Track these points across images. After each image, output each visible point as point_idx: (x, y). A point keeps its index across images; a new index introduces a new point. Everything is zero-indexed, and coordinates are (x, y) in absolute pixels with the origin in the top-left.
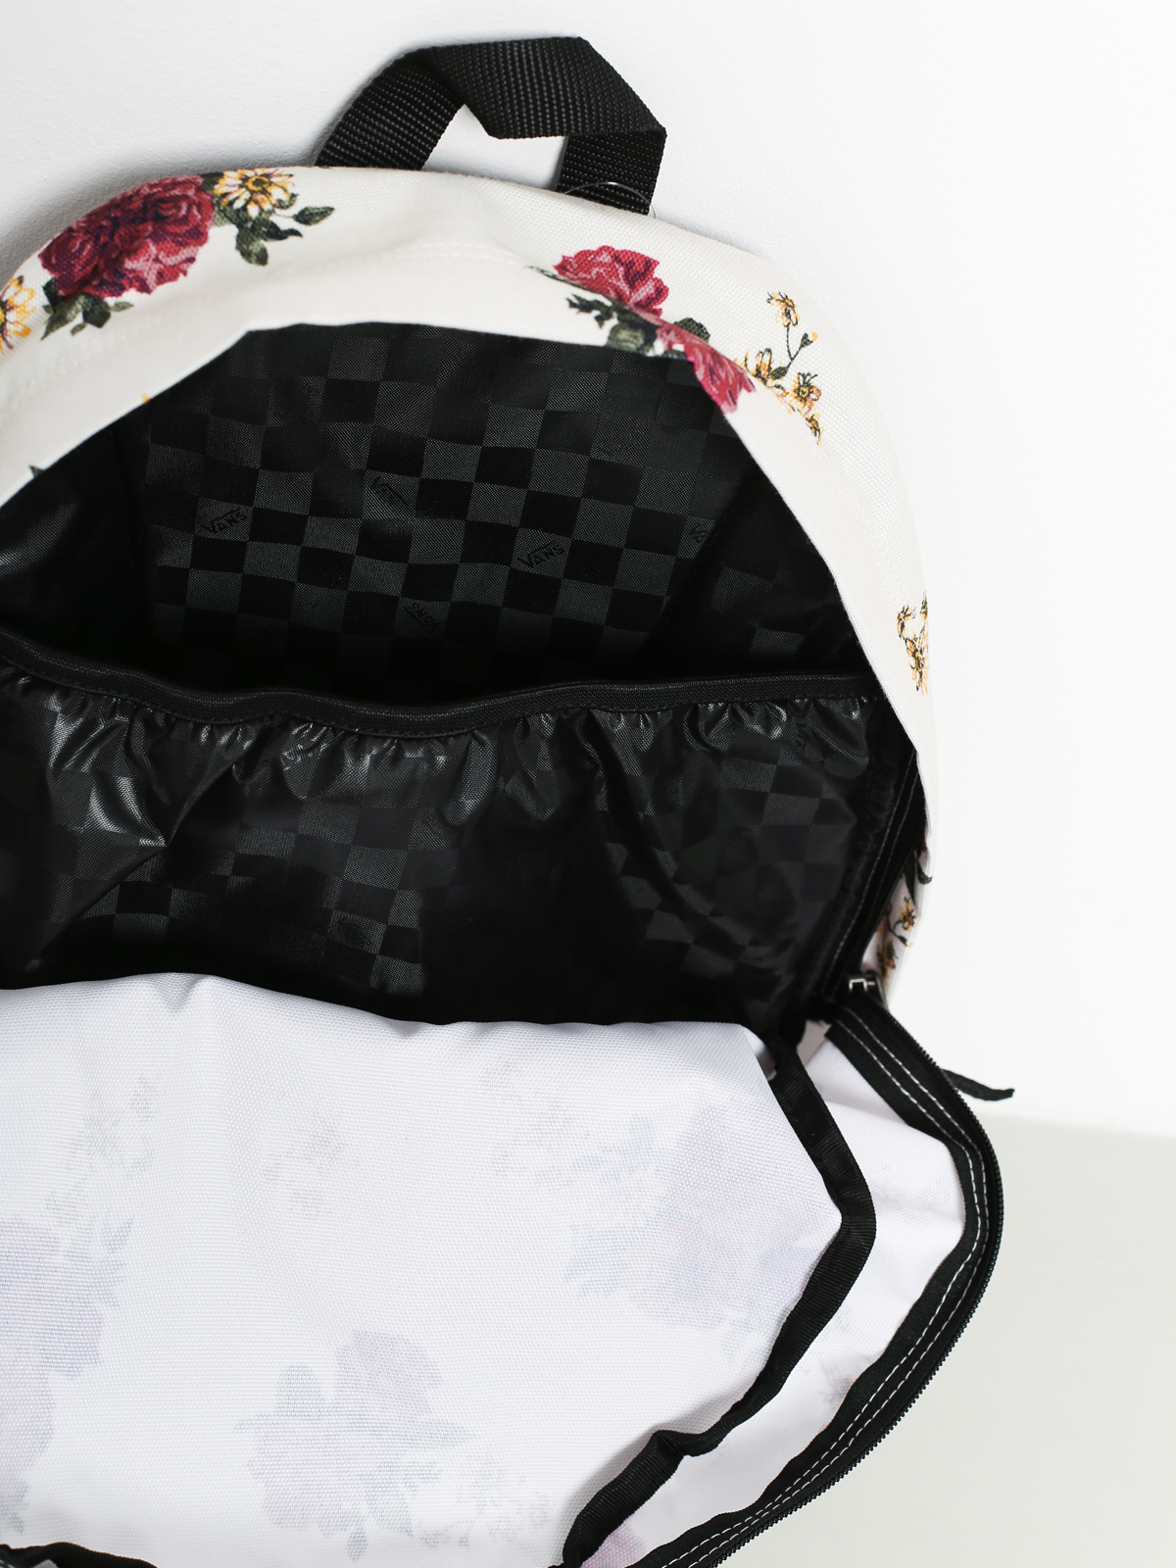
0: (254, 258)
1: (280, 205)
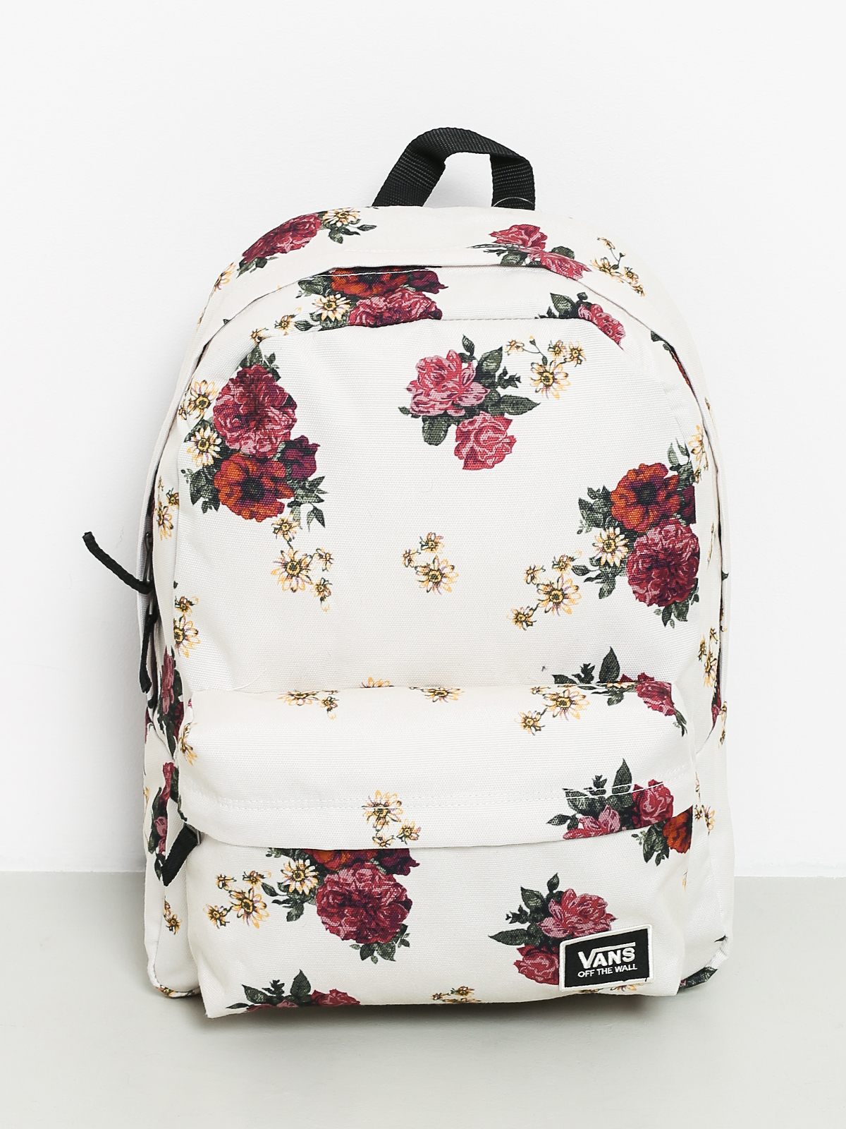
0: (336, 240)
1: (352, 223)
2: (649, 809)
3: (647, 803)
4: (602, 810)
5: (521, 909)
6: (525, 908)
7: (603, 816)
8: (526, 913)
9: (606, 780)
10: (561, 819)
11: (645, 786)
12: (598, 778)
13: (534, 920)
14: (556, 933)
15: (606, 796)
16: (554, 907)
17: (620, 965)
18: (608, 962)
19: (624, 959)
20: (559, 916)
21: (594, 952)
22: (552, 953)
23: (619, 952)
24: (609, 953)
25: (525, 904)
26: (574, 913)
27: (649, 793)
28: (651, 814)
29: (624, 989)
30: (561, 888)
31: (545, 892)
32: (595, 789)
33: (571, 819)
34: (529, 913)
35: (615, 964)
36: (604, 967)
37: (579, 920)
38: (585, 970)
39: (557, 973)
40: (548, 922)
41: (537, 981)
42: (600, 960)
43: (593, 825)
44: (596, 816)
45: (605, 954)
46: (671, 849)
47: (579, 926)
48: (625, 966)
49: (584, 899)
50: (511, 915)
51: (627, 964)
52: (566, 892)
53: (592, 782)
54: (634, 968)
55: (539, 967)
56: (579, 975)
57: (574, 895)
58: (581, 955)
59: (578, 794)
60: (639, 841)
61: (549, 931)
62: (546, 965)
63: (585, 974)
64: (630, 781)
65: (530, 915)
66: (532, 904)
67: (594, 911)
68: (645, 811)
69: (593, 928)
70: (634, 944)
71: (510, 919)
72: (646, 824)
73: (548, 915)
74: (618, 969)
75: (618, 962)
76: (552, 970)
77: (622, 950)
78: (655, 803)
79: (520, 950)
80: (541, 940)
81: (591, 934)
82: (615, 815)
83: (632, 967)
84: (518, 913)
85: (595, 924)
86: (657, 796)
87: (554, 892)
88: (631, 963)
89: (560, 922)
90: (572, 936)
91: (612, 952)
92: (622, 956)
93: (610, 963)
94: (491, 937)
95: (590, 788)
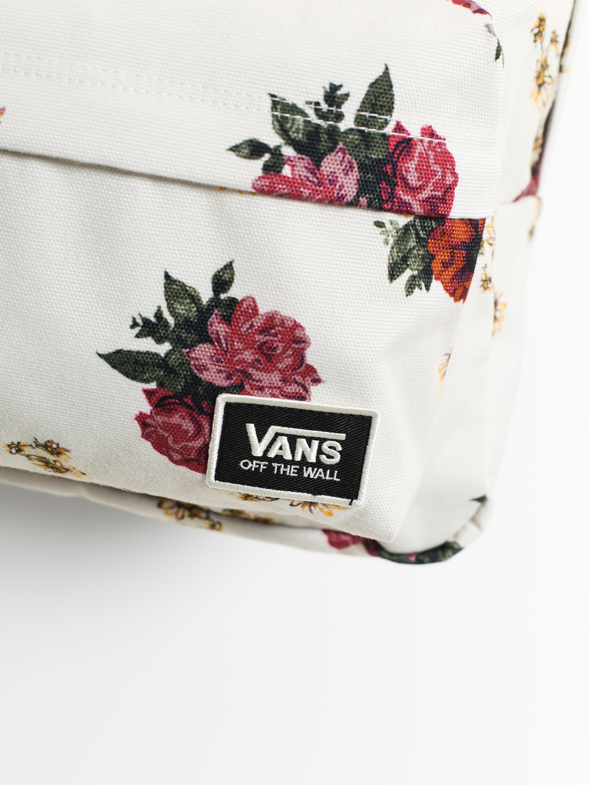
2: (413, 179)
3: (412, 165)
4: (332, 150)
5: (159, 315)
6: (166, 315)
7: (331, 164)
8: (166, 322)
9: (347, 95)
10: (255, 149)
11: (415, 133)
12: (334, 88)
13: (178, 342)
14: (213, 376)
15: (343, 126)
16: (218, 327)
17: (313, 465)
18: (293, 456)
19: (323, 458)
20: (224, 345)
21: (273, 430)
22: (201, 411)
23: (316, 443)
24: (298, 440)
25: (169, 308)
26: (249, 345)
27: (419, 148)
28: (414, 190)
29: (312, 508)
30: (236, 292)
31: (206, 294)
32: (324, 107)
33: (272, 154)
34: (173, 326)
35: (304, 462)
36: (287, 463)
37: (256, 360)
38: (253, 458)
39: (204, 451)
40: (203, 352)
41: (171, 459)
42: (281, 448)
43: (309, 175)
44: (317, 160)
45: (293, 440)
46: (436, 279)
47: (256, 374)
48: (321, 470)
49: (272, 322)
50: (139, 321)
51: (325, 467)
52: (243, 300)
53: (322, 93)
54: (335, 479)
55: (177, 432)
56: (241, 464)
57: (255, 309)
58: (251, 428)
59: (294, 109)
60: (384, 237)
61: (203, 368)
62: (187, 431)
63: (253, 465)
64: (390, 111)
65: (174, 331)
66: (180, 309)
67: (284, 351)
68: (404, 180)
69: (279, 388)
70: (342, 436)
71: (137, 329)
72: (403, 209)
73: (205, 337)
74: (309, 473)
75: (312, 459)
76: (198, 443)
77: (322, 441)
78: (425, 173)
79: (148, 393)
80: (186, 382)
81: (273, 396)
82: (351, 167)
83: (331, 475)
84: (153, 320)
85: (284, 380)
86: (432, 161)
87: (223, 296)
88: (332, 468)
89: (225, 356)
90: (239, 389)
91: (304, 441)
92: (320, 452)
93: (298, 458)
94: (99, 355)
95: (317, 104)
